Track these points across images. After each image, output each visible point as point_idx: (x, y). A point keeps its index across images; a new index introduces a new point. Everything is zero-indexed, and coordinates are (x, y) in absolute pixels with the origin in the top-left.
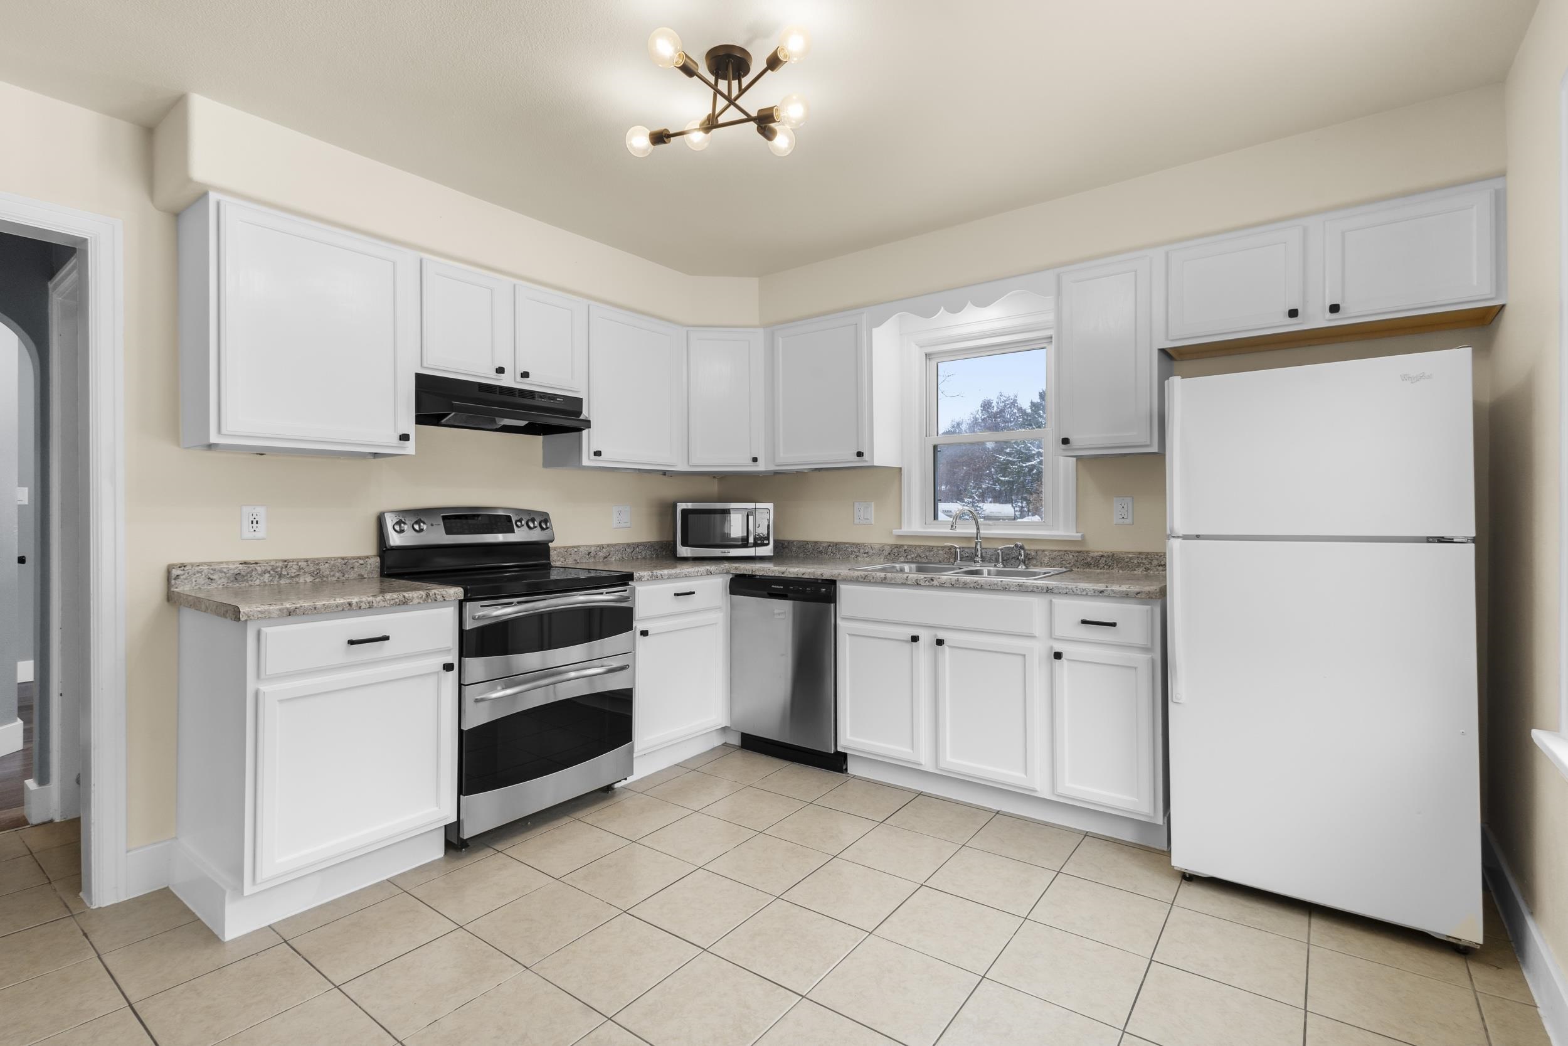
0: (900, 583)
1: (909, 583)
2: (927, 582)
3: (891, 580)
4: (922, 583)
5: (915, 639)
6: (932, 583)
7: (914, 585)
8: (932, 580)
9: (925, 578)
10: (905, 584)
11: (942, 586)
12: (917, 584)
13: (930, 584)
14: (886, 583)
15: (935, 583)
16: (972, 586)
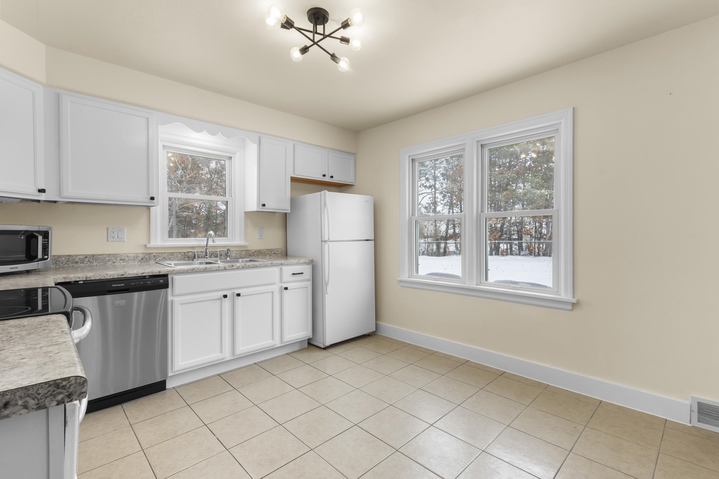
0: (215, 270)
1: (220, 269)
2: (230, 268)
3: (210, 269)
4: (227, 268)
5: (225, 296)
6: (233, 267)
7: (223, 270)
8: (233, 266)
9: (229, 265)
10: (218, 270)
11: (238, 268)
12: (225, 269)
13: (232, 268)
14: (207, 271)
15: (235, 267)
16: (252, 266)
